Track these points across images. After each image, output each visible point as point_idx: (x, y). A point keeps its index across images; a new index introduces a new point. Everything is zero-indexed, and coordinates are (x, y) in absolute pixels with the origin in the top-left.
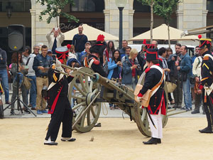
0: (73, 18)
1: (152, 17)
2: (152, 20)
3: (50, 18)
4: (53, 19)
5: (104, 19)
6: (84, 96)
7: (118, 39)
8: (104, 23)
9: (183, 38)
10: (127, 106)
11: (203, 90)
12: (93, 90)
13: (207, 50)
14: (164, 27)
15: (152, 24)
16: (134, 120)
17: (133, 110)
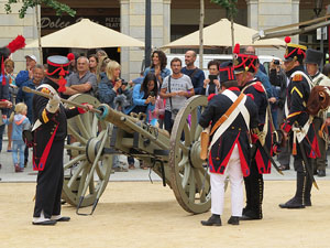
0: (65, 8)
1: (202, 6)
2: (202, 11)
3: (24, 9)
4: (30, 10)
5: (119, 9)
6: (82, 144)
7: (144, 45)
8: (119, 16)
9: (257, 43)
10: (157, 161)
11: (291, 134)
12: (98, 133)
13: (297, 64)
14: (225, 23)
15: (202, 19)
16: (169, 184)
17: (167, 168)
